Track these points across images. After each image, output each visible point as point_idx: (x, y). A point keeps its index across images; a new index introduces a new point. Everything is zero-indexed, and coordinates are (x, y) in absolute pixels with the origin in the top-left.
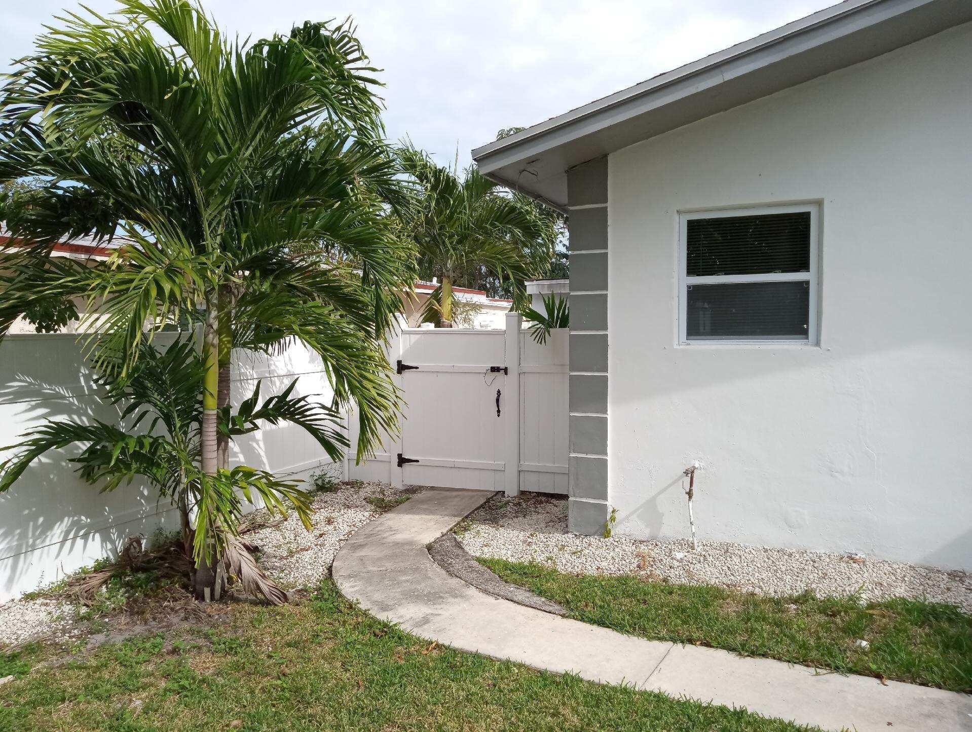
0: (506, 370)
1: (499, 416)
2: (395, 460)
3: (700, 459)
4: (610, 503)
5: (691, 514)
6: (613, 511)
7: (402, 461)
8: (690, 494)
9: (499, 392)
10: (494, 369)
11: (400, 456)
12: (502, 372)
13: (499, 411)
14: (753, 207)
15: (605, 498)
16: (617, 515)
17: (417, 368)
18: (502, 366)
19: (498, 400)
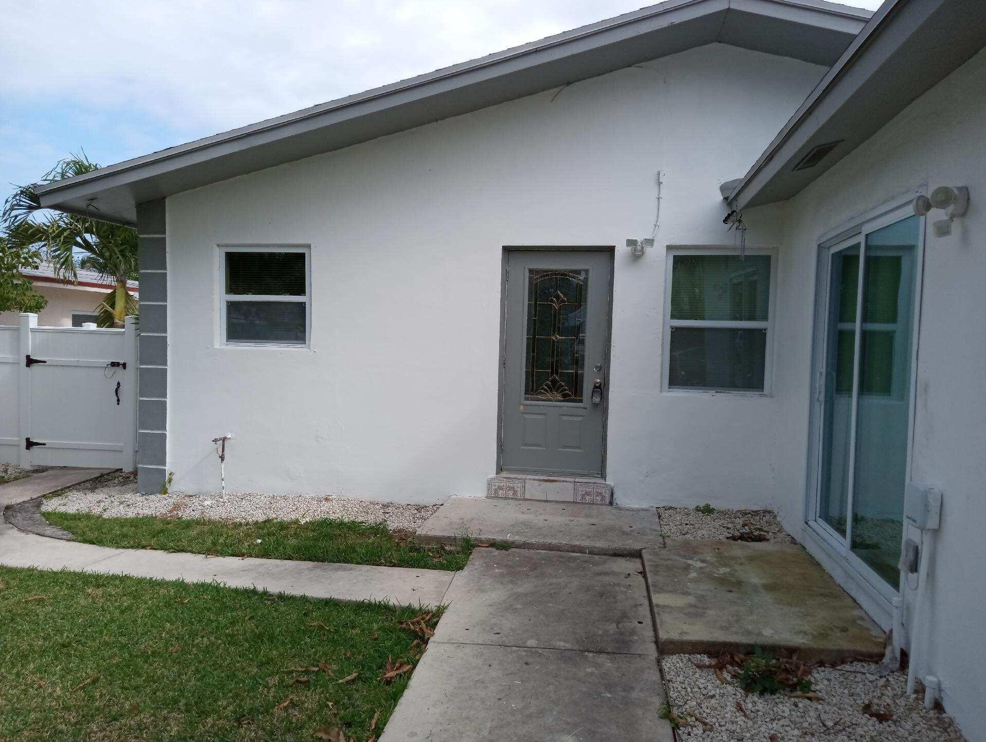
0: (124, 365)
1: (118, 404)
2: (24, 444)
3: (231, 431)
4: (168, 468)
5: (223, 473)
6: (170, 474)
7: (30, 444)
8: (222, 458)
9: (119, 384)
10: (114, 364)
11: (28, 440)
12: (121, 366)
13: (118, 400)
14: (268, 246)
15: (164, 464)
16: (174, 477)
17: (45, 362)
18: (122, 362)
19: (117, 391)
